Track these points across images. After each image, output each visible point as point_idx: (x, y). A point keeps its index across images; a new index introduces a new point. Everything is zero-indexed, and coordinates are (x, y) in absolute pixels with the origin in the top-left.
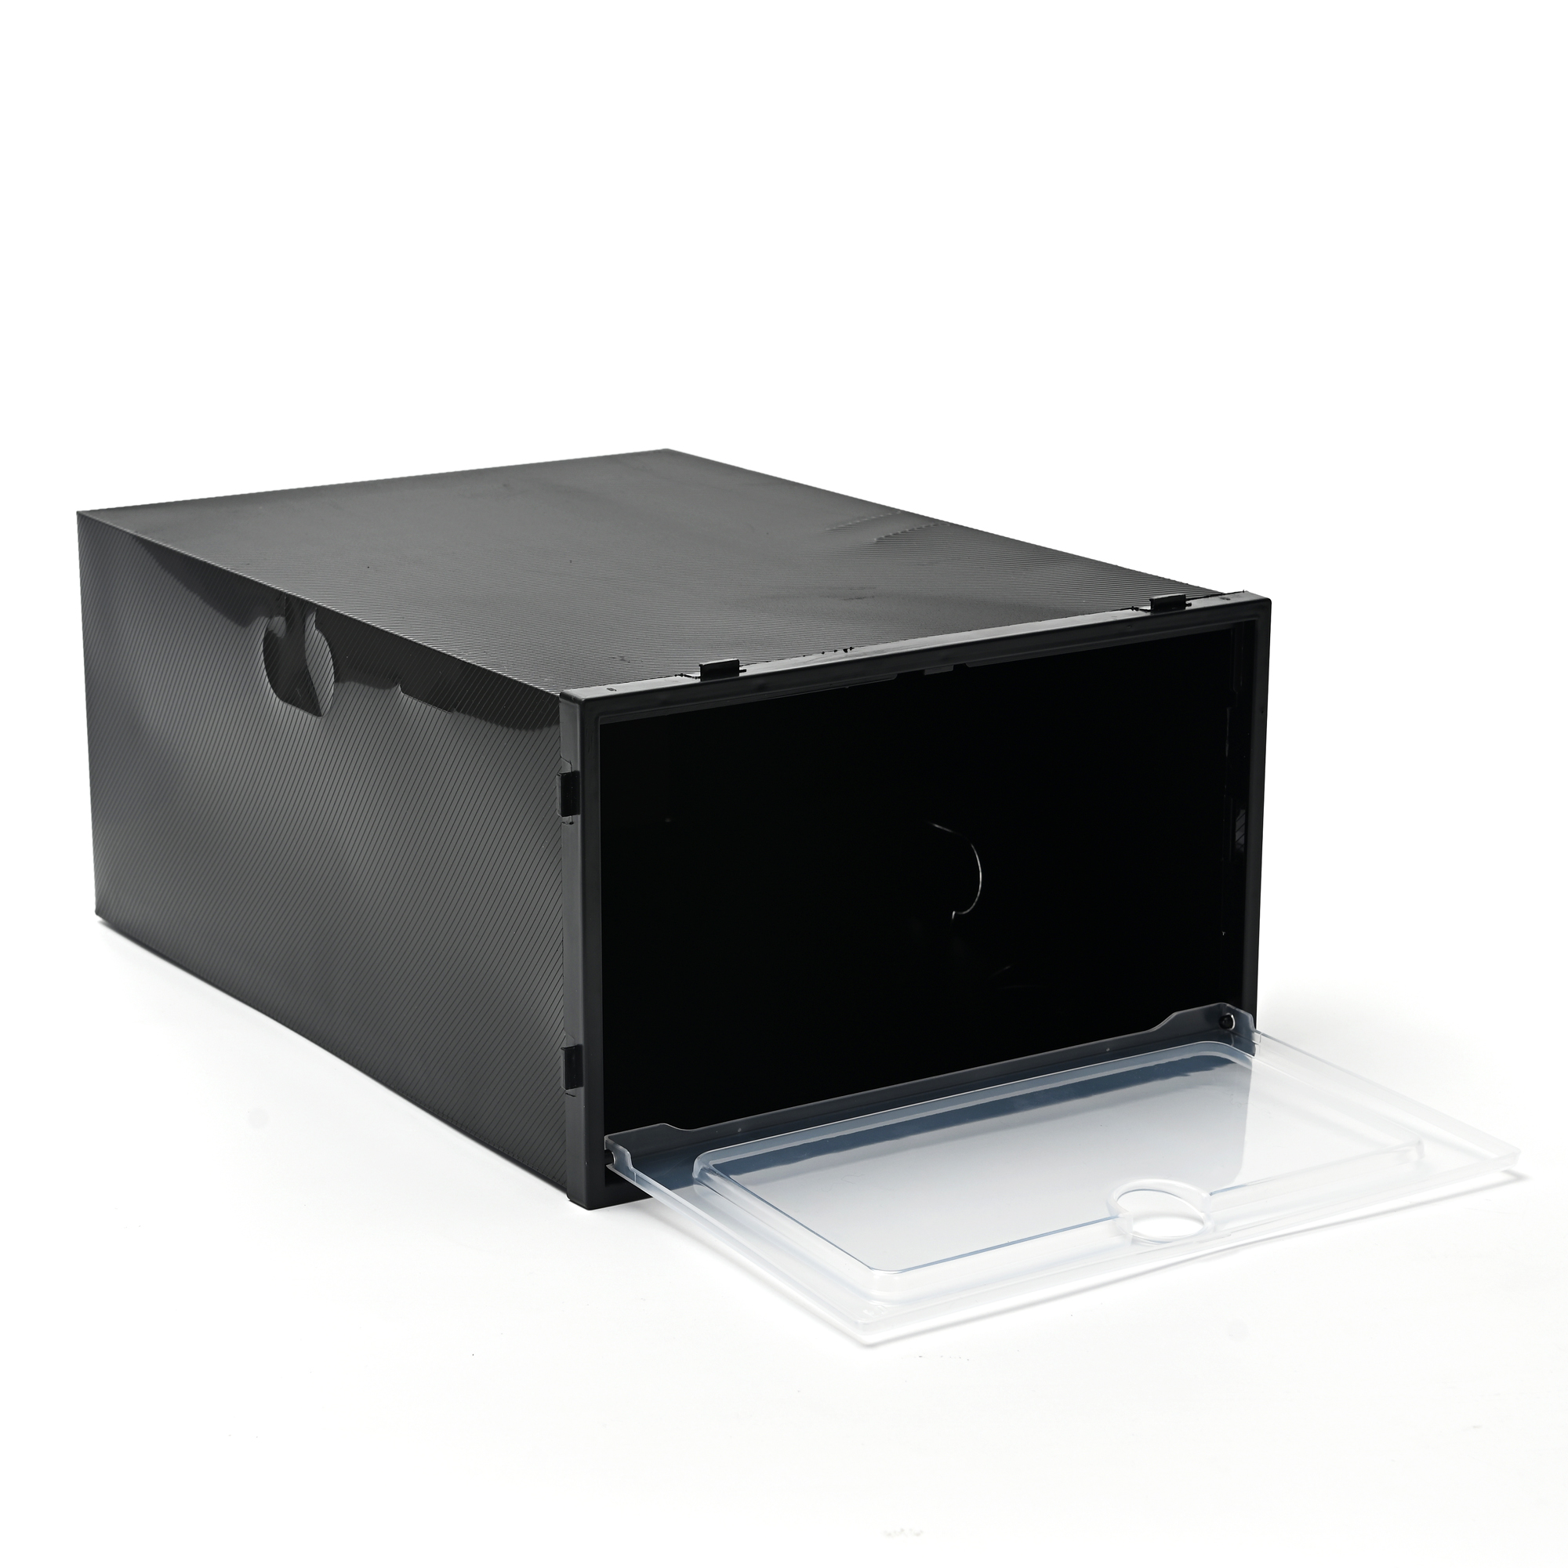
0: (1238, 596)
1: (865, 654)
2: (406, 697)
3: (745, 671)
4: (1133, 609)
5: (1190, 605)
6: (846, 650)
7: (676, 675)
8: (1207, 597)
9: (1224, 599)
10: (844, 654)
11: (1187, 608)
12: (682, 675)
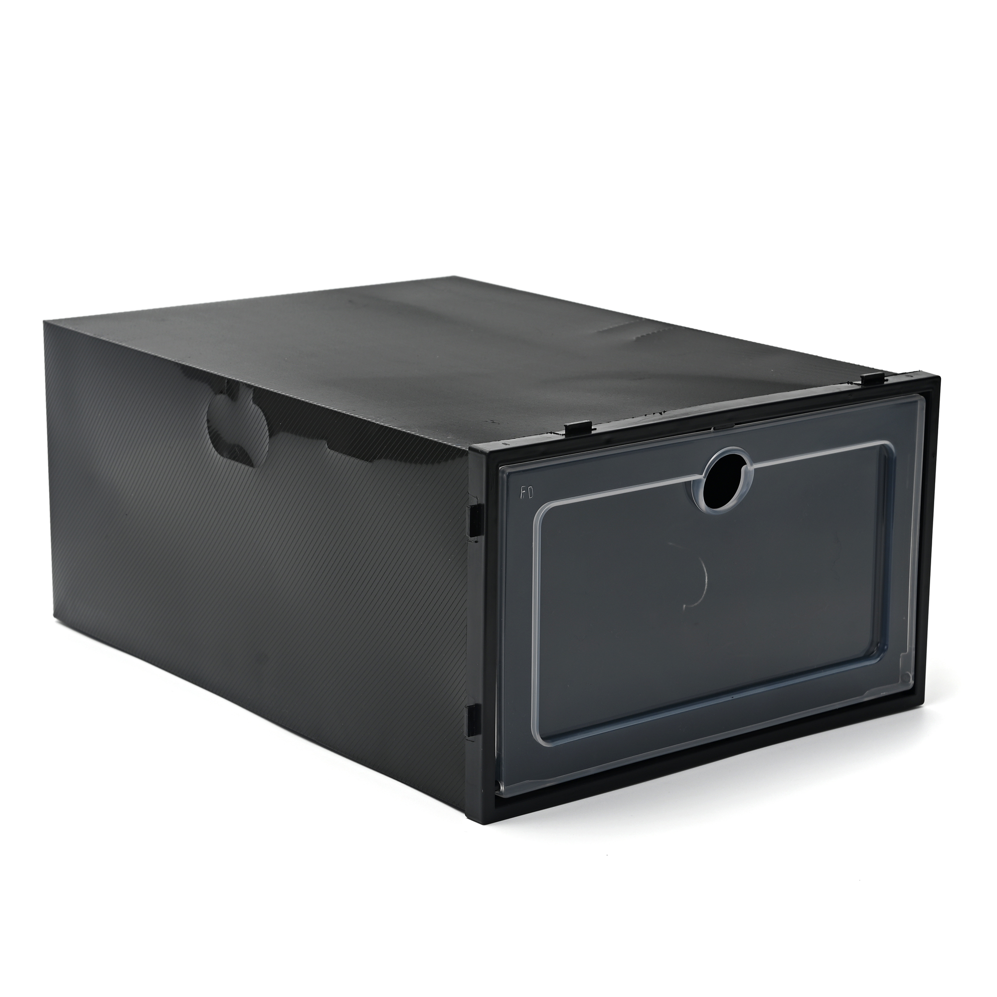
0: (917, 374)
1: (676, 416)
2: (332, 452)
3: (595, 429)
4: (848, 383)
5: (887, 380)
6: (661, 413)
7: (547, 433)
8: (892, 375)
9: (908, 376)
10: (660, 416)
11: (885, 383)
12: (551, 433)
